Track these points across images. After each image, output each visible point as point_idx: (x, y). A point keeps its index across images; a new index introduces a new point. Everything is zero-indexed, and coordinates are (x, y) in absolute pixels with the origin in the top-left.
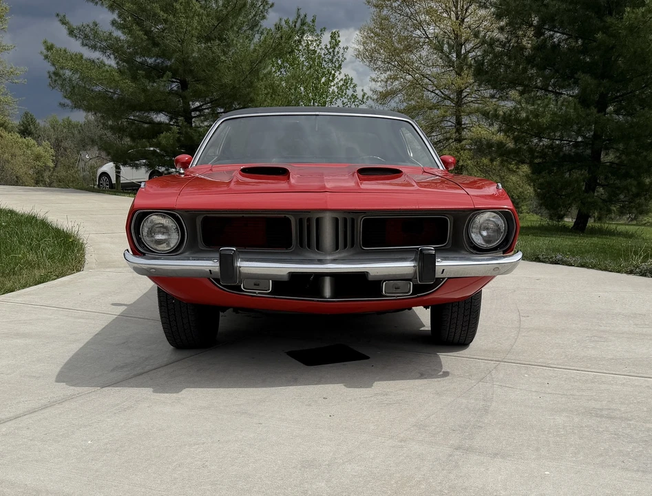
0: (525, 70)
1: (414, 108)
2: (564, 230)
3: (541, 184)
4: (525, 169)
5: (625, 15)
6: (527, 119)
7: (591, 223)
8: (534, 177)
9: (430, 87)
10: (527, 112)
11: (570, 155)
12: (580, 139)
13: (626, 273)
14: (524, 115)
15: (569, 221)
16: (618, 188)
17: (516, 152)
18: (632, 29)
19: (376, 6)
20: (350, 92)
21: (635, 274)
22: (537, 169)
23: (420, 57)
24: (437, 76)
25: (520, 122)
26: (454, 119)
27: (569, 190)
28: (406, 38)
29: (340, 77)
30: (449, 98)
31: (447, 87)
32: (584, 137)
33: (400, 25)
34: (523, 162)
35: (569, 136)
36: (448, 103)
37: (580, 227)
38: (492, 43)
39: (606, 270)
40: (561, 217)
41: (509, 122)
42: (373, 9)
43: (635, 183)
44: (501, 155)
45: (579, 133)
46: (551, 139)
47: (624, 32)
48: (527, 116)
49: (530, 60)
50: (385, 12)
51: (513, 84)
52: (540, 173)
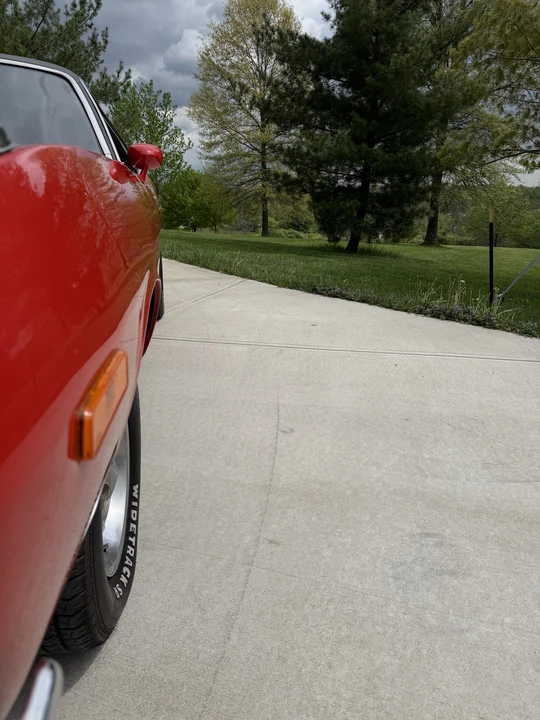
0: (305, 111)
1: (232, 156)
2: (339, 251)
3: (320, 211)
4: (307, 197)
5: (392, 61)
6: (308, 153)
7: (362, 244)
8: (315, 204)
9: (243, 141)
10: (307, 146)
11: (343, 187)
12: (352, 173)
13: (415, 312)
14: (305, 149)
15: (344, 243)
16: (384, 215)
17: (298, 182)
18: (398, 73)
19: (203, 80)
20: (179, 140)
21: (425, 315)
22: (317, 198)
23: (235, 118)
24: (247, 133)
25: (301, 156)
26: (260, 165)
27: (343, 217)
28: (224, 104)
29: (171, 128)
30: (256, 149)
31: (254, 140)
32: (356, 171)
33: (220, 95)
34: (305, 192)
35: (343, 170)
36: (256, 152)
37: (353, 248)
38: (277, 84)
39: (390, 307)
40: (338, 240)
41: (292, 156)
42: (200, 82)
43: (399, 211)
44: (286, 185)
45: (351, 167)
46: (328, 172)
47: (391, 76)
48: (308, 151)
49: (309, 103)
50: (209, 84)
51: (295, 122)
52: (319, 202)
